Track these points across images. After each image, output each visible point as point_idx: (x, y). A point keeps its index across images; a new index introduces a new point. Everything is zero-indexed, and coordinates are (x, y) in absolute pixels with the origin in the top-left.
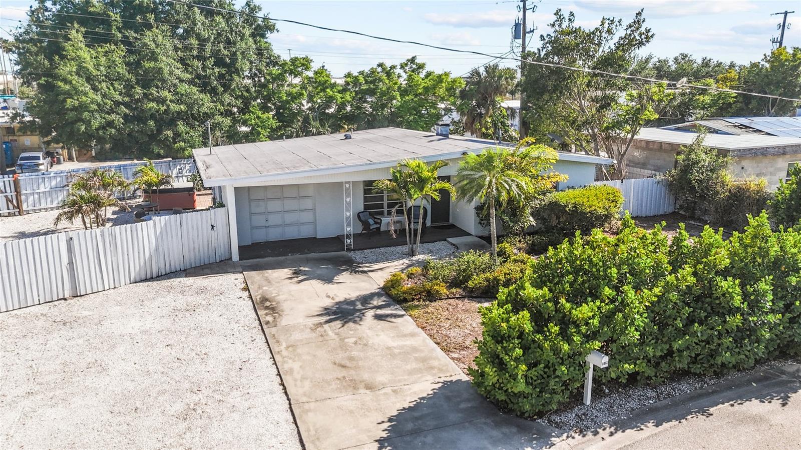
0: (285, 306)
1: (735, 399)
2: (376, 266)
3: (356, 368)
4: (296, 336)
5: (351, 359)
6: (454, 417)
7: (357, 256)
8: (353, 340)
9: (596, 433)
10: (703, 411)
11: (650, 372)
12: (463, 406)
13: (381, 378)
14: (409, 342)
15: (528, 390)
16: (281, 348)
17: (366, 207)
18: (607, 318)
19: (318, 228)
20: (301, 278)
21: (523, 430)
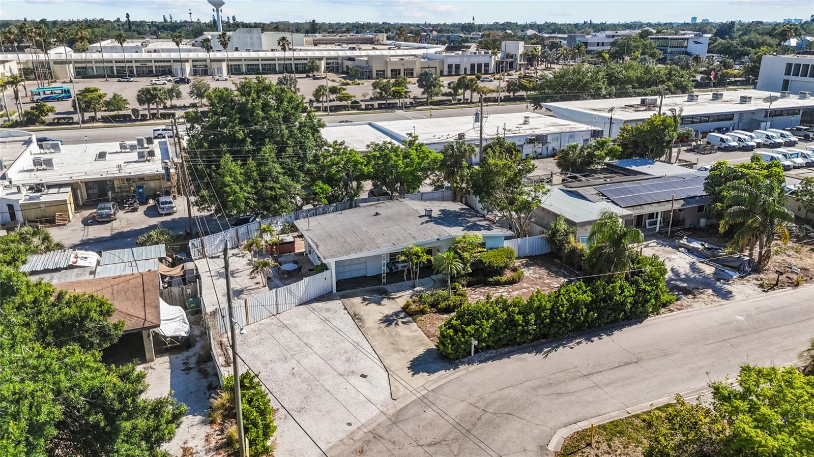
0: (365, 318)
1: (521, 353)
2: (399, 294)
3: (398, 344)
4: (373, 332)
5: (395, 341)
6: (430, 360)
7: (388, 288)
8: (394, 333)
9: (473, 364)
10: (509, 357)
11: (493, 345)
12: (433, 357)
13: (406, 348)
14: (415, 334)
15: (452, 352)
16: (369, 337)
17: (391, 260)
18: (477, 330)
19: (368, 271)
20: (367, 302)
21: (451, 364)
